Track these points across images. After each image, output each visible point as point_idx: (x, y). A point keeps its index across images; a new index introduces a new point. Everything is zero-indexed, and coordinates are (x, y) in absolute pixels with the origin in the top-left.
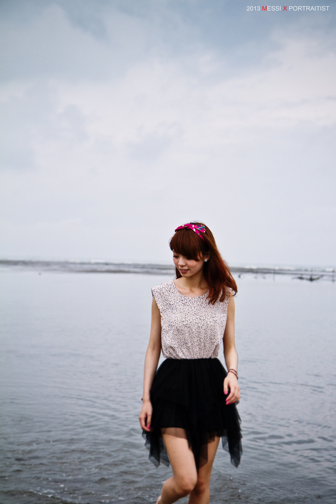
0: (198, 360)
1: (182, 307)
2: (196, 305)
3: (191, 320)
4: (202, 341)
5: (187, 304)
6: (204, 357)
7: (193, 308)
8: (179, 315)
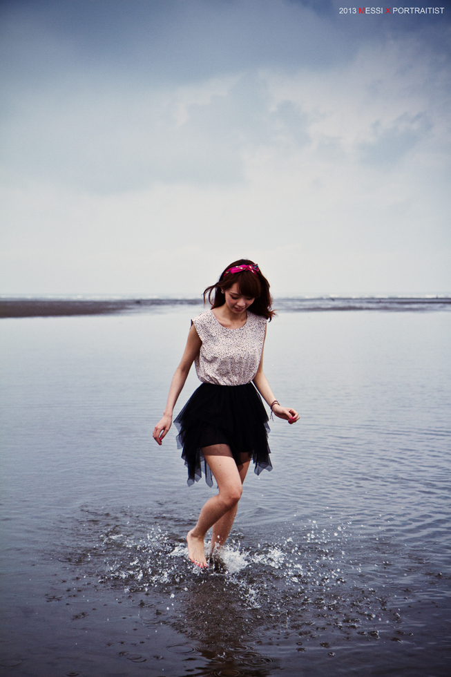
0: (237, 386)
1: (224, 339)
2: (237, 337)
3: (234, 352)
4: (243, 370)
5: (229, 336)
6: (242, 383)
7: (235, 340)
8: (222, 347)
